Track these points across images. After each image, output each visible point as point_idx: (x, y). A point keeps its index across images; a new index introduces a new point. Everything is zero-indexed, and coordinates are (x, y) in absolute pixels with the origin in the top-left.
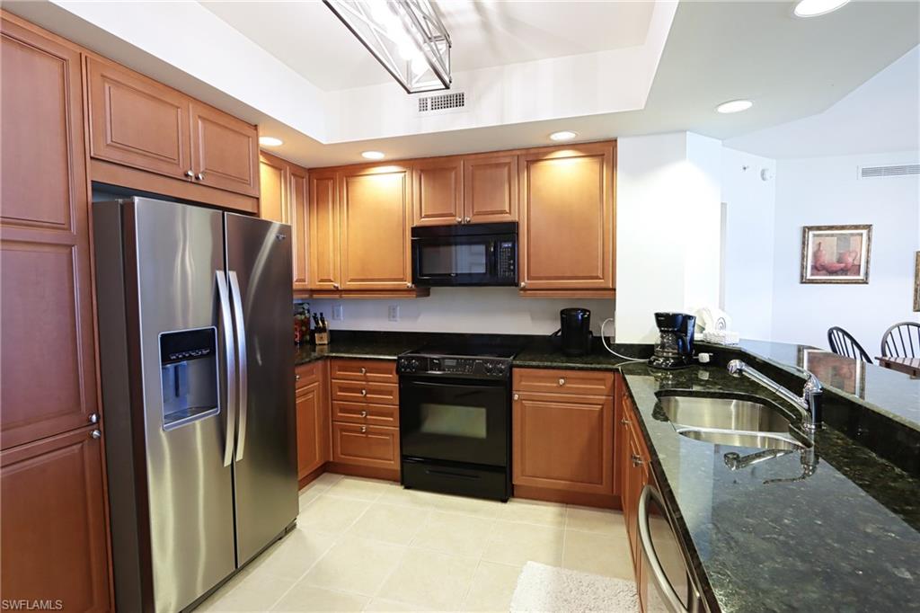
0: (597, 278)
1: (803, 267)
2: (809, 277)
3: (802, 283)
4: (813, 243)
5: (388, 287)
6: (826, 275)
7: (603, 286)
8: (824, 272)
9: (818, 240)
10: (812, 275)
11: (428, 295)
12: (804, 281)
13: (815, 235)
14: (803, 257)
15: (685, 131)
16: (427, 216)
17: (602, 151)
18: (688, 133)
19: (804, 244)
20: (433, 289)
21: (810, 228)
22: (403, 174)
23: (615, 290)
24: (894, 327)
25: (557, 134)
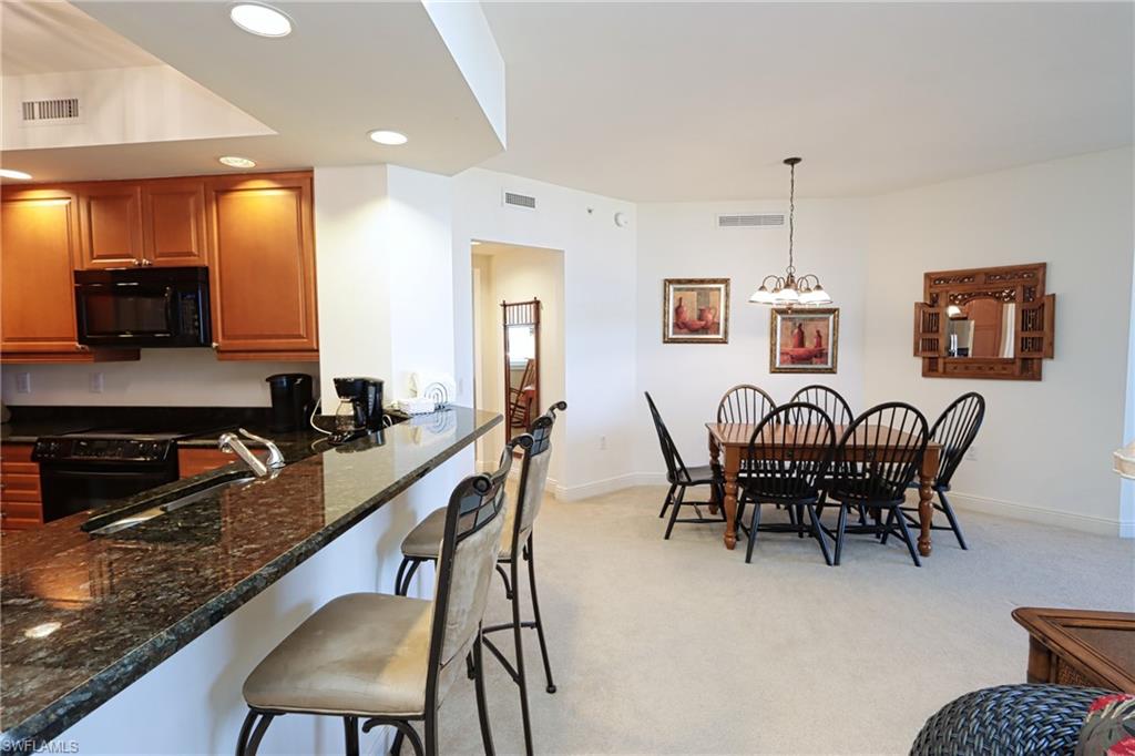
0: (300, 337)
1: (665, 325)
2: (671, 336)
3: (665, 342)
4: (674, 297)
5: (55, 349)
6: (686, 334)
7: (307, 346)
8: (685, 330)
9: (679, 294)
10: (674, 333)
11: (138, 358)
12: (667, 341)
13: (675, 289)
14: (665, 313)
15: (385, 163)
16: (99, 257)
17: (299, 183)
18: (389, 166)
19: (666, 299)
20: (144, 351)
21: (671, 282)
22: (67, 202)
23: (318, 351)
24: (731, 391)
25: (229, 158)
